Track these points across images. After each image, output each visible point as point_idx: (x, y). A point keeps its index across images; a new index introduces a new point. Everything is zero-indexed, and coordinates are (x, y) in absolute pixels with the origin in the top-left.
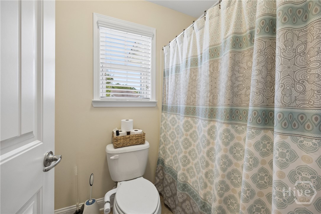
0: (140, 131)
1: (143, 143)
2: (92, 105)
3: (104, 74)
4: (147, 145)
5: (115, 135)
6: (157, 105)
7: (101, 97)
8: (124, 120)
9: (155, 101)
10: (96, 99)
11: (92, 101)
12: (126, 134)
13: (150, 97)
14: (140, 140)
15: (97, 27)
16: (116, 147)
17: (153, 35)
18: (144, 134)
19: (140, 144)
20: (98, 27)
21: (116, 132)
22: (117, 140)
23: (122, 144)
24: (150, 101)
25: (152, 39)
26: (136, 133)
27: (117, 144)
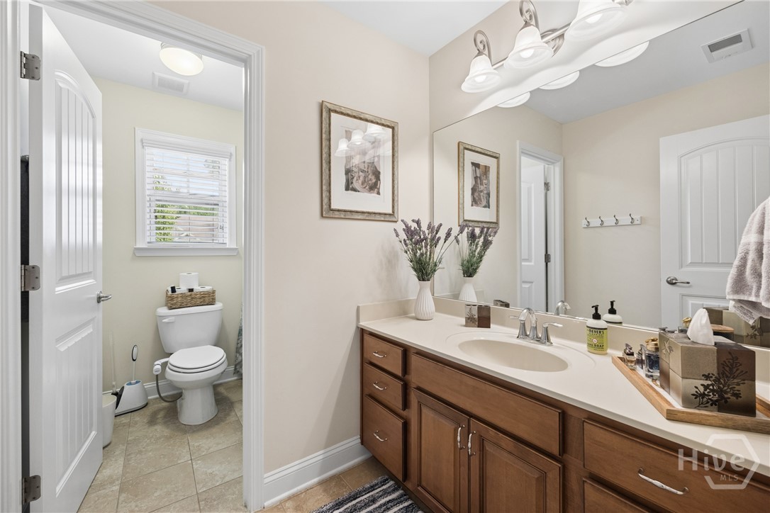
0: (208, 288)
1: (212, 303)
2: (134, 253)
3: (153, 211)
4: (218, 306)
5: (170, 293)
6: (238, 252)
7: (148, 243)
8: (185, 274)
9: (235, 247)
10: (141, 244)
11: (135, 248)
12: (187, 291)
13: (227, 241)
14: (208, 299)
15: (141, 147)
16: (171, 308)
17: (231, 155)
18: (214, 292)
19: (207, 305)
20: (143, 147)
21: (170, 289)
22: (172, 298)
23: (179, 304)
24: (227, 247)
25: (230, 160)
26: (202, 290)
27: (172, 304)
